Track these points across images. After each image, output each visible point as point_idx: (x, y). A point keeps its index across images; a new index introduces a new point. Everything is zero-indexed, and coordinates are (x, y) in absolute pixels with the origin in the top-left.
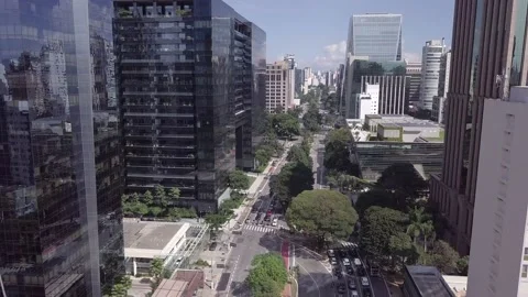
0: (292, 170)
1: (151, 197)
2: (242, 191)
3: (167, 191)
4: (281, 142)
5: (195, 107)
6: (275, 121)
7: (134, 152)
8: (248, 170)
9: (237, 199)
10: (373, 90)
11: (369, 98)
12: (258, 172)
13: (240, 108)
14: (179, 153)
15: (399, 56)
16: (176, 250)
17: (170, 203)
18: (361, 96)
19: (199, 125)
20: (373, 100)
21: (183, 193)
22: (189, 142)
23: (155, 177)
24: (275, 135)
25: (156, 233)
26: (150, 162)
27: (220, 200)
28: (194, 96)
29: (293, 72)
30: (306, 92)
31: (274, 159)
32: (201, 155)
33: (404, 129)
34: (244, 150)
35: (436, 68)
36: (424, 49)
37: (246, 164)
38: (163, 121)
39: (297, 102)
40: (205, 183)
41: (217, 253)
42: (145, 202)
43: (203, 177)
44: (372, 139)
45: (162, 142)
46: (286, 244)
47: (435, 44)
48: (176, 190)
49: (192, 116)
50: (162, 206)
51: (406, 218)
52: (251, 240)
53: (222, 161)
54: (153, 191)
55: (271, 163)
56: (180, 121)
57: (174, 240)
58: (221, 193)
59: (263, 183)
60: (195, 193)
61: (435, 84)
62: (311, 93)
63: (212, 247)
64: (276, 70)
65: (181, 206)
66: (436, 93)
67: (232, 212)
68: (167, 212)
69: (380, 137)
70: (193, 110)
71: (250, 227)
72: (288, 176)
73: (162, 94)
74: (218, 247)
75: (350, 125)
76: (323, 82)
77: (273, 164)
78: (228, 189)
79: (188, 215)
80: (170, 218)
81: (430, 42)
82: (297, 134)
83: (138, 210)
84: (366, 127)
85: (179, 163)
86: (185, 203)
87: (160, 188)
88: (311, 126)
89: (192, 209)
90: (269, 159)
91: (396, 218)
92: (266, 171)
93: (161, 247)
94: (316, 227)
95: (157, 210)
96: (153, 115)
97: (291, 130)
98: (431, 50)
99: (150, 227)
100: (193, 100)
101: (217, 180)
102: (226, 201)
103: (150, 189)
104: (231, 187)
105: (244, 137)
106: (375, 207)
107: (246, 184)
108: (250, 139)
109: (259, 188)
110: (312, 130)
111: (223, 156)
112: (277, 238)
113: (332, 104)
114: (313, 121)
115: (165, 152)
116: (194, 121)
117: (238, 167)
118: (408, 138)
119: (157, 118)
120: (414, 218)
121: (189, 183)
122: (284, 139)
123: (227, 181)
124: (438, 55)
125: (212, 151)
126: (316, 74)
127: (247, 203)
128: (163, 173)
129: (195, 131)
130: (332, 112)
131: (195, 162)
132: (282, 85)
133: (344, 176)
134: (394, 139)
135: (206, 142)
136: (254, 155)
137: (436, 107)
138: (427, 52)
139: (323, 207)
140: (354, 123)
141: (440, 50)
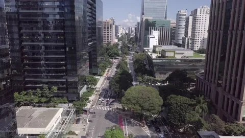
0: (120, 74)
1: (40, 92)
2: (93, 87)
3: (50, 88)
4: (111, 60)
5: (65, 39)
6: (107, 49)
7: (29, 66)
8: (95, 74)
9: (90, 91)
10: (156, 34)
11: (154, 37)
12: (101, 75)
13: (90, 41)
14: (56, 66)
15: (166, 18)
16: (55, 125)
17: (51, 95)
18: (150, 36)
19: (67, 49)
20: (156, 38)
21: (59, 89)
22: (62, 60)
23: (43, 80)
24: (108, 56)
25: (42, 116)
26: (40, 72)
27: (81, 92)
28: (64, 32)
29: (114, 26)
30: (120, 37)
31: (108, 69)
32: (69, 67)
33: (176, 52)
34: (93, 64)
35: (183, 24)
36: (177, 15)
37: (94, 71)
38: (46, 47)
39: (116, 41)
40: (72, 83)
41: (80, 125)
42: (36, 95)
43: (71, 80)
44: (159, 57)
45: (47, 59)
46: (121, 118)
47: (183, 12)
48: (55, 88)
49: (63, 44)
50: (47, 97)
51: (194, 102)
52: (100, 116)
53: (81, 70)
54: (41, 88)
55: (107, 70)
56: (57, 47)
57: (54, 119)
58: (82, 88)
59: (104, 82)
60: (67, 89)
61: (183, 31)
62: (122, 37)
63: (78, 121)
64: (107, 24)
65: (58, 97)
66: (183, 35)
67: (88, 99)
68: (50, 100)
69: (163, 56)
70: (64, 41)
71: (99, 108)
72: (119, 78)
73: (45, 31)
74: (81, 122)
75: (147, 51)
76: (127, 32)
77: (108, 71)
78: (86, 86)
79: (62, 102)
80: (52, 104)
81: (180, 11)
82: (118, 56)
83: (32, 100)
84: (154, 51)
85: (57, 72)
86: (60, 95)
87: (46, 86)
88: (125, 52)
89: (65, 98)
90: (106, 69)
91: (188, 102)
92: (105, 75)
93: (45, 126)
94: (140, 108)
95: (44, 100)
96: (41, 44)
97: (115, 54)
98: (180, 15)
99: (38, 111)
100: (64, 34)
101: (79, 81)
102: (84, 93)
103: (39, 87)
104: (87, 85)
105: (93, 57)
106: (173, 96)
107: (95, 82)
108: (96, 58)
109: (102, 85)
110: (126, 54)
111: (81, 67)
112: (114, 114)
113: (133, 42)
114: (126, 49)
115: (48, 65)
116: (64, 47)
117: (90, 73)
118: (178, 57)
119: (43, 45)
120: (199, 102)
121: (62, 83)
122: (112, 58)
123: (84, 81)
124: (184, 17)
125: (76, 65)
126: (123, 28)
127: (96, 93)
128: (47, 78)
129: (65, 53)
130: (133, 45)
131: (66, 71)
132: (110, 32)
133: (146, 77)
134: (170, 57)
135: (72, 59)
136: (98, 67)
137: (184, 42)
138: (179, 16)
139: (144, 97)
140: (148, 50)
141: (185, 15)
